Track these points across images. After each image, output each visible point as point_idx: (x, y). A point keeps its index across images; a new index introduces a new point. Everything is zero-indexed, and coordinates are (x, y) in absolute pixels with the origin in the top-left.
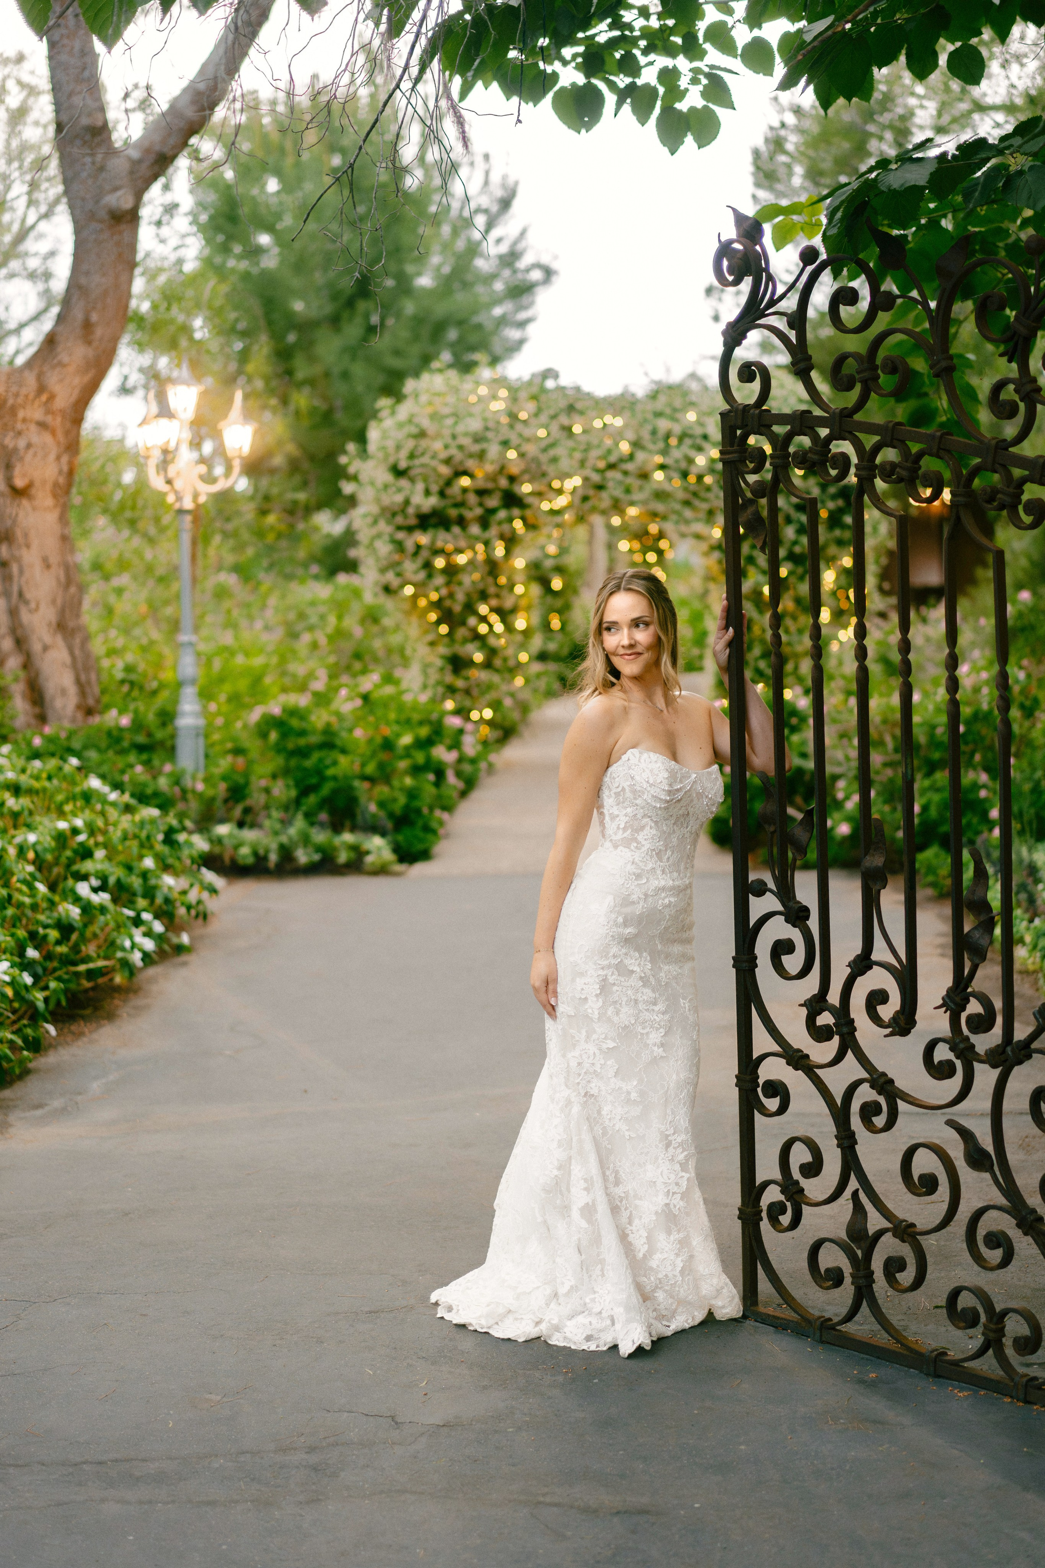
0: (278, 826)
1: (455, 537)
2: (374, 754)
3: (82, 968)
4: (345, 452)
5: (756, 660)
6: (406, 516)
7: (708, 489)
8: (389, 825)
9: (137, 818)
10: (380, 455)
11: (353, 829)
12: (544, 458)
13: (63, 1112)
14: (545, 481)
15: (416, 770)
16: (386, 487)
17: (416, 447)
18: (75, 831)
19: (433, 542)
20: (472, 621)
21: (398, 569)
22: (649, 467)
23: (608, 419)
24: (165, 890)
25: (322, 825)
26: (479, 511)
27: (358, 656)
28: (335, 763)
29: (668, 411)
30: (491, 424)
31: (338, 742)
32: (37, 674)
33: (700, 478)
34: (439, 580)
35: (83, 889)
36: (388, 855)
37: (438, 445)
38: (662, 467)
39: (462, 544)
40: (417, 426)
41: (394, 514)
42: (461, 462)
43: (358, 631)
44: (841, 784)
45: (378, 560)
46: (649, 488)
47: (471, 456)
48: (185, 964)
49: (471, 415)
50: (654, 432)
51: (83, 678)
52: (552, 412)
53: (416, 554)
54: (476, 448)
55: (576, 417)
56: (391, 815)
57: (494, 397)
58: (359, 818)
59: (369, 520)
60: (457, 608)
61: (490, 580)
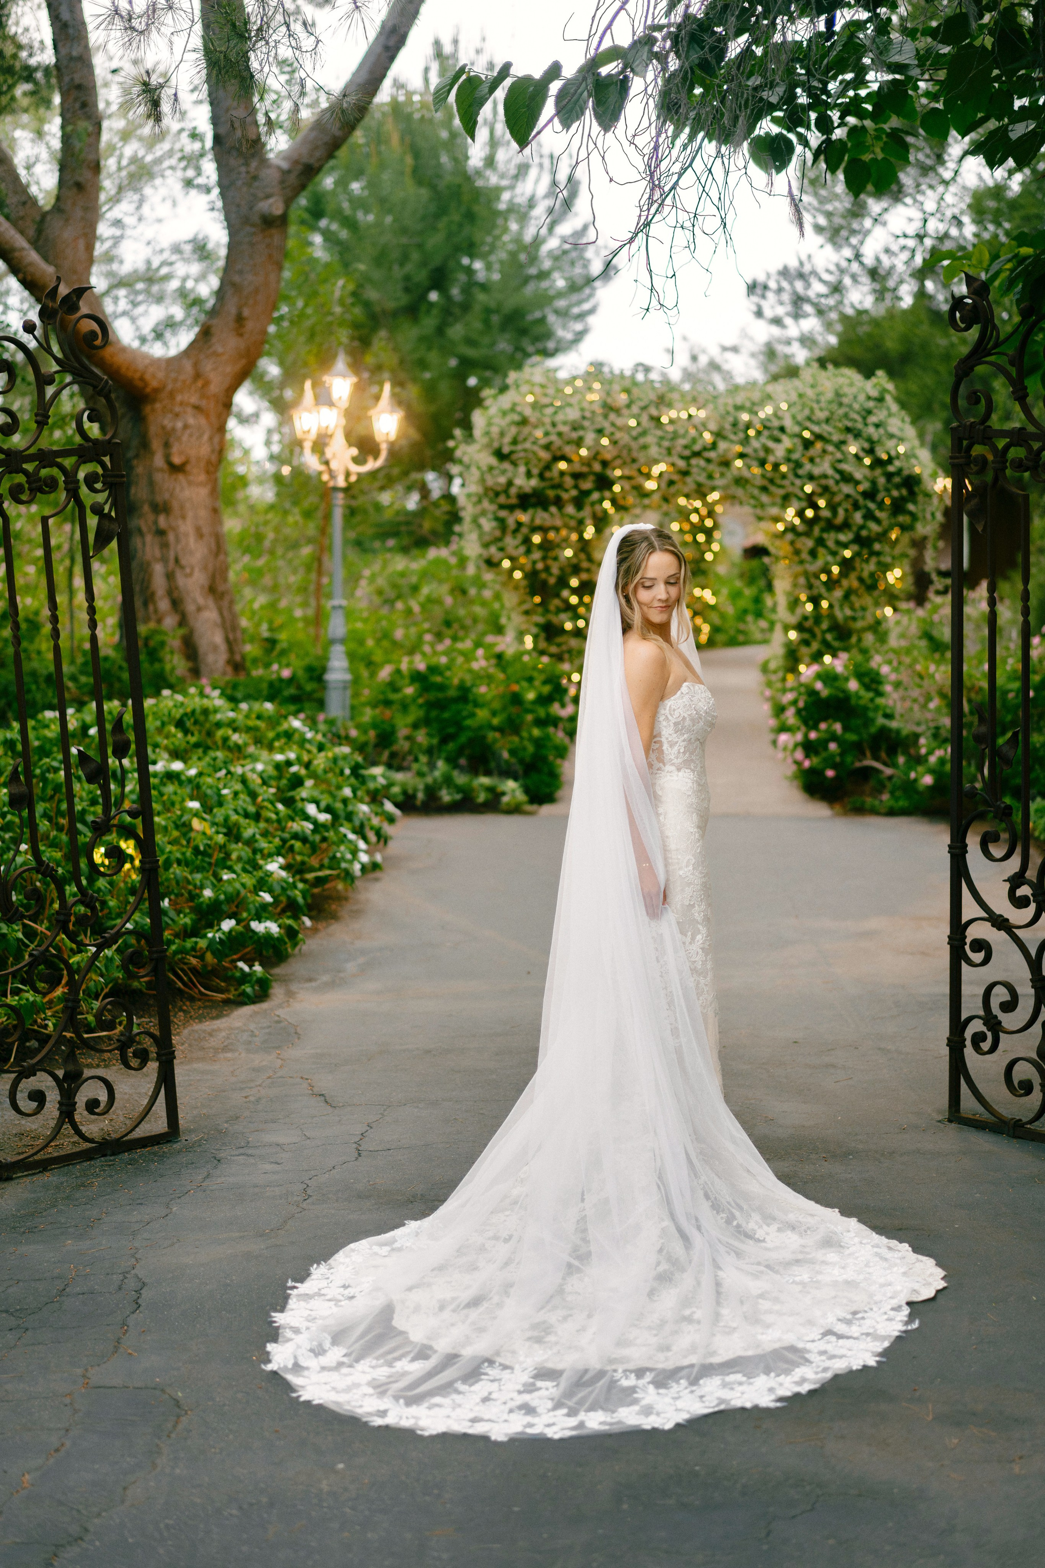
0: (425, 769)
1: (552, 515)
2: (504, 708)
3: (310, 876)
4: (452, 437)
5: (824, 632)
6: (508, 496)
7: (784, 476)
8: (519, 769)
9: (330, 754)
10: (485, 440)
11: (488, 773)
12: (634, 445)
13: (332, 985)
14: (635, 466)
15: (541, 723)
16: (491, 468)
17: (518, 433)
18: (289, 763)
19: (532, 520)
20: (565, 593)
21: (500, 544)
22: (730, 456)
23: (693, 411)
24: (361, 815)
25: (462, 769)
26: (574, 493)
27: (448, 624)
28: (473, 715)
29: (748, 404)
30: (588, 414)
31: (471, 697)
32: (191, 632)
33: (776, 466)
34: (537, 555)
35: (311, 809)
36: (521, 796)
37: (539, 433)
38: (742, 456)
39: (558, 522)
40: (520, 414)
41: (497, 494)
42: (560, 448)
43: (449, 600)
44: (922, 741)
45: (481, 535)
46: (729, 476)
47: (568, 443)
48: (377, 880)
49: (570, 405)
50: (735, 424)
51: (231, 636)
52: (642, 404)
53: (516, 531)
54: (575, 435)
55: (664, 409)
56: (521, 761)
57: (590, 389)
58: (493, 765)
59: (474, 499)
60: (552, 581)
61: (583, 556)
